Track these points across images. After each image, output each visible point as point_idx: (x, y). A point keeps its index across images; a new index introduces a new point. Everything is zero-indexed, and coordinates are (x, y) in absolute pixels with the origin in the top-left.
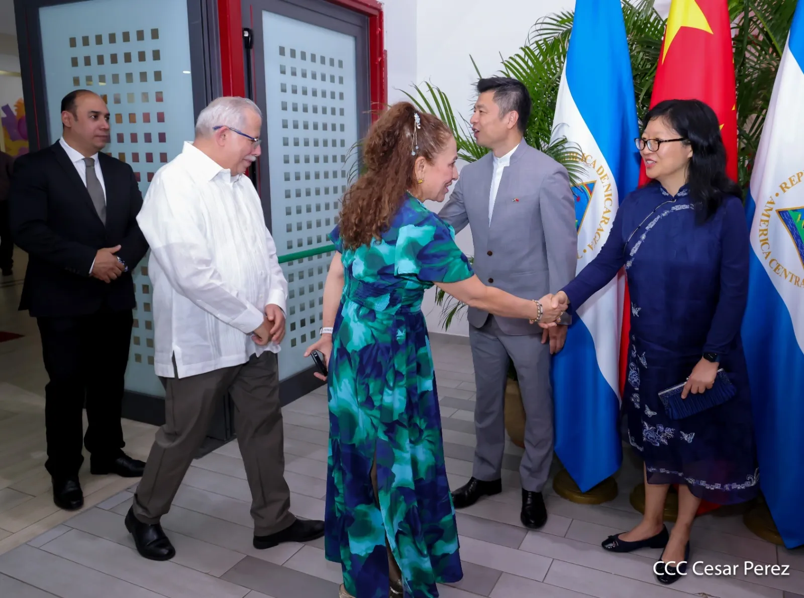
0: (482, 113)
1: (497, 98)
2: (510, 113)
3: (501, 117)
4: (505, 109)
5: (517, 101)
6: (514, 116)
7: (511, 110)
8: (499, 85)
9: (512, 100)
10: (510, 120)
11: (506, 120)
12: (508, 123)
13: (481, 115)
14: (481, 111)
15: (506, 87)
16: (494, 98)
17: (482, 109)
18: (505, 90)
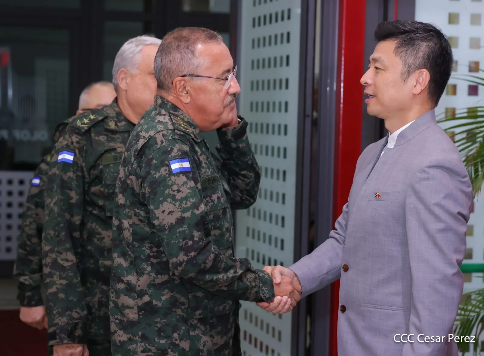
0: (378, 70)
1: (400, 50)
2: (418, 72)
3: (405, 76)
4: (410, 66)
5: (428, 56)
6: (425, 76)
7: (419, 68)
8: (405, 32)
9: (421, 54)
10: (417, 81)
11: (412, 81)
12: (415, 86)
13: (377, 73)
14: (377, 68)
15: (412, 35)
16: (397, 48)
17: (378, 65)
18: (412, 39)
